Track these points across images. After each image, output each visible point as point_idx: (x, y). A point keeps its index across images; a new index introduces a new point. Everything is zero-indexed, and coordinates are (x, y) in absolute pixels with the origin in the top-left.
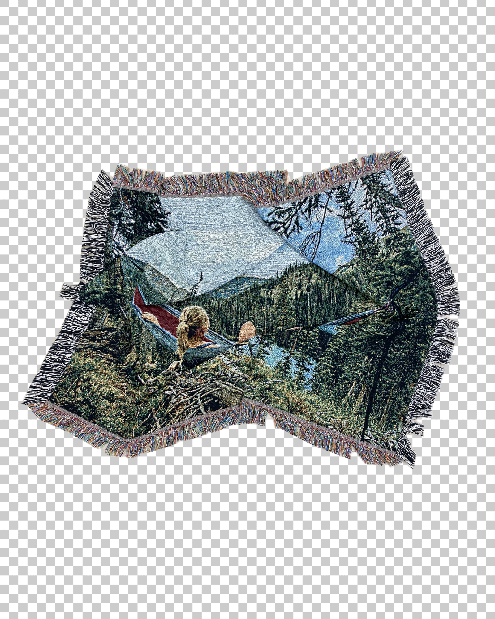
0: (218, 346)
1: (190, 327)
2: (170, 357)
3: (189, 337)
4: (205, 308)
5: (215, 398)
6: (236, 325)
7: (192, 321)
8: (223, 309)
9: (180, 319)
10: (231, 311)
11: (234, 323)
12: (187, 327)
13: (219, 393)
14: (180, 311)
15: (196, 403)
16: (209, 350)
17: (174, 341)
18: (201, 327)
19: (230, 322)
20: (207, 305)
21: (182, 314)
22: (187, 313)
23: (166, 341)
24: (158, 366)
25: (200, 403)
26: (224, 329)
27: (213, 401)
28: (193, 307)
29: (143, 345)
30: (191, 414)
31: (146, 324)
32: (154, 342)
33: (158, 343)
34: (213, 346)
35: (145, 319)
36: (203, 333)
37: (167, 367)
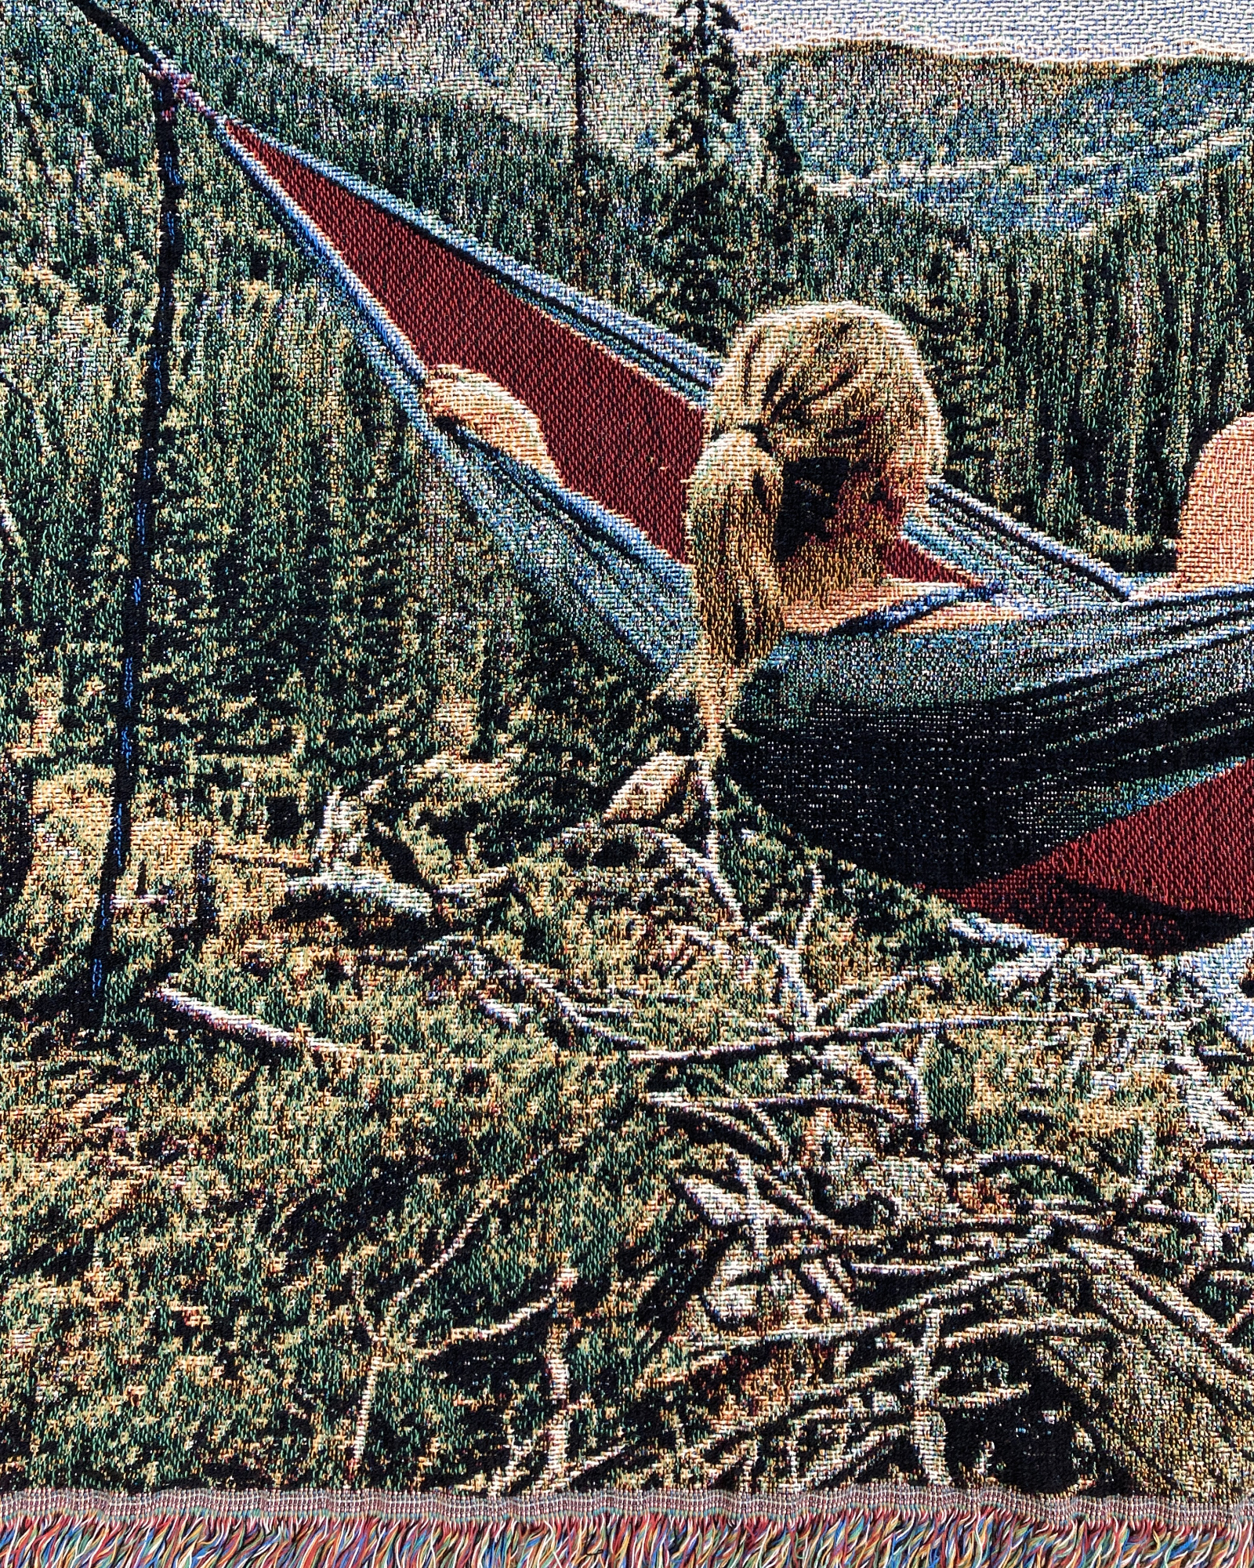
0: (1009, 610)
1: (794, 469)
2: (623, 719)
3: (784, 551)
4: (908, 314)
5: (1048, 1390)
6: (1152, 444)
7: (802, 421)
8: (1050, 315)
9: (712, 407)
10: (1118, 333)
11: (1135, 429)
12: (772, 469)
13: (1090, 1363)
14: (717, 343)
15: (890, 1382)
16: (941, 646)
17: (667, 585)
18: (873, 465)
19: (1109, 421)
20: (920, 295)
21: (731, 369)
22: (767, 362)
23: (601, 593)
24: (527, 781)
25: (924, 1386)
26: (1062, 477)
27: (1031, 1405)
28: (812, 311)
29: (425, 622)
30: (835, 1459)
31: (452, 456)
32: (508, 600)
33: (540, 612)
34: (975, 612)
35: (448, 423)
36: (894, 510)
37: (601, 798)
